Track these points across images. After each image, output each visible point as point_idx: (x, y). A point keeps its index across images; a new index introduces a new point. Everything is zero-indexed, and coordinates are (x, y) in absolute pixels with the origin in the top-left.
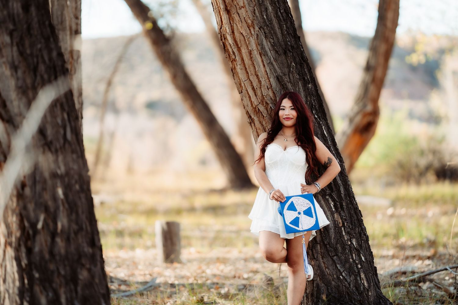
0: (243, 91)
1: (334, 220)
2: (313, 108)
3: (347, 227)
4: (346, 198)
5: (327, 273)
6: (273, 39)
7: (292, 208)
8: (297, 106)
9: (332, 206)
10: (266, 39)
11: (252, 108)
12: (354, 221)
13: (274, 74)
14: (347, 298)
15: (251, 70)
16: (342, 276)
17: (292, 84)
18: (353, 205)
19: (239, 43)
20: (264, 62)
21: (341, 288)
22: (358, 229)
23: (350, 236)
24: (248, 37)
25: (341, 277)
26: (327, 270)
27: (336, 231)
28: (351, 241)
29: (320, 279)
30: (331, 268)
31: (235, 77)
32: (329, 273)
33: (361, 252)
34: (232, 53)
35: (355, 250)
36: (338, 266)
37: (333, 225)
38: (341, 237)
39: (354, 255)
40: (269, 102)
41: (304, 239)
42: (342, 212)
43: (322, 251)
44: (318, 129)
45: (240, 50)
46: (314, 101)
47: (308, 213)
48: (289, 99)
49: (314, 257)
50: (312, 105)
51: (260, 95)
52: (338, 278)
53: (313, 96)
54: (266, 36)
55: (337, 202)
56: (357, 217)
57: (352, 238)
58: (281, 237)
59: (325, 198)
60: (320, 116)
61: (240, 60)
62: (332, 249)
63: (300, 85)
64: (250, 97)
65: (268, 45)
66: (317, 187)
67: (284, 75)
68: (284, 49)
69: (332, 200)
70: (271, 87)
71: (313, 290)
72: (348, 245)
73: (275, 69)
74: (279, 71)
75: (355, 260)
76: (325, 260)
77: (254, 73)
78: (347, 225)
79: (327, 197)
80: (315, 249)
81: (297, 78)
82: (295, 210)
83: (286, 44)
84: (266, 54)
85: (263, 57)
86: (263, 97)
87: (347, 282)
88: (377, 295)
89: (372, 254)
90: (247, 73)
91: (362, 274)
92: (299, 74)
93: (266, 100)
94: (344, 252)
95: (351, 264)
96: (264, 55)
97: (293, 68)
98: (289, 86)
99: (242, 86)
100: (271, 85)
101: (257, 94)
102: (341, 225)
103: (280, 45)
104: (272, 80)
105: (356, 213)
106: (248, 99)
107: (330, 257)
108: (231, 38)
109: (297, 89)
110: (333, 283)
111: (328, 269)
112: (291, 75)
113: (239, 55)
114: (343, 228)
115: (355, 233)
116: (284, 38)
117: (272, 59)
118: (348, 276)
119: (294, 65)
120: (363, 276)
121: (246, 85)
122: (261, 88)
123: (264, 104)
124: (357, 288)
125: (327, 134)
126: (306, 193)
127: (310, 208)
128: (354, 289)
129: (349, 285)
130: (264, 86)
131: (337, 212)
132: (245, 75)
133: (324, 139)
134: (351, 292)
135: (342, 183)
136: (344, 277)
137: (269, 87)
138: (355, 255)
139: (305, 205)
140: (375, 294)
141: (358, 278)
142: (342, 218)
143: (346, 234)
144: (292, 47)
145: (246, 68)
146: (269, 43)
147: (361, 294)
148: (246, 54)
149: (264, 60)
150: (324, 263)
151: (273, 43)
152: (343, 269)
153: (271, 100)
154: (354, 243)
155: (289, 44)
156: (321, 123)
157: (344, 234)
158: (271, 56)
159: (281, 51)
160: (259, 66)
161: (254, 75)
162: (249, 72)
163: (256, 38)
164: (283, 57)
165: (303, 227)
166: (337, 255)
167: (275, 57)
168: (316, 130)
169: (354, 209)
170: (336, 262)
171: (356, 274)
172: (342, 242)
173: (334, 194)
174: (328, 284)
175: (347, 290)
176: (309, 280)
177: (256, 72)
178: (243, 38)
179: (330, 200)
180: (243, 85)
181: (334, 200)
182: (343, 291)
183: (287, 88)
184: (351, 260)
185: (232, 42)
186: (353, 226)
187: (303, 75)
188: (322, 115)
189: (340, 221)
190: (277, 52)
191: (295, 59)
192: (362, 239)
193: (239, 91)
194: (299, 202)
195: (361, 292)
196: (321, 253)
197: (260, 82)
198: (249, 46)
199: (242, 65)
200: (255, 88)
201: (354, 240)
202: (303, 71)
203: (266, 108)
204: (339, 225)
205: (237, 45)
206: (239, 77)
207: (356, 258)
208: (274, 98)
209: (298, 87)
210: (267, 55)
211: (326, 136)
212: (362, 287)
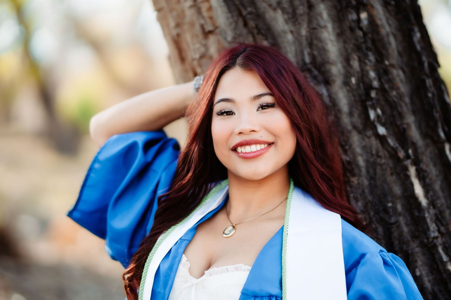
2: (371, 99)
17: (287, 13)
50: (369, 87)
70: (215, 28)
100: (214, 22)
125: (429, 195)
130: (192, 25)
133: (411, 214)
137: (208, 28)
156: (403, 154)
168: (378, 183)
209: (310, 22)
211: (419, 204)
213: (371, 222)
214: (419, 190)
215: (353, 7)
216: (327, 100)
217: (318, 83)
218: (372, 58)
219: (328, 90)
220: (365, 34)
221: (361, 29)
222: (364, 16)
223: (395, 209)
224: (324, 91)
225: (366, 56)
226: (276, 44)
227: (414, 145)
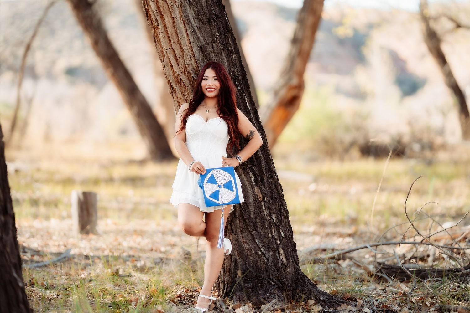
0: (165, 60)
1: (254, 195)
2: (236, 79)
3: (267, 201)
4: (267, 172)
5: (246, 248)
6: (197, 7)
7: (212, 180)
8: (220, 77)
9: (253, 180)
10: (190, 7)
11: (173, 77)
12: (274, 196)
13: (198, 43)
14: (265, 274)
15: (174, 39)
16: (261, 251)
17: (216, 54)
18: (273, 179)
19: (162, 10)
20: (188, 30)
21: (259, 263)
22: (278, 204)
23: (270, 211)
24: (172, 4)
25: (259, 252)
26: (245, 244)
27: (255, 206)
28: (270, 216)
29: (238, 253)
30: (249, 243)
31: (157, 46)
32: (247, 248)
33: (281, 227)
34: (154, 20)
35: (274, 225)
36: (257, 241)
37: (253, 199)
38: (260, 212)
39: (273, 230)
40: (191, 72)
41: (223, 213)
42: (262, 186)
43: (241, 225)
44: (241, 101)
45: (163, 17)
46: (238, 72)
47: (228, 186)
48: (212, 69)
49: (233, 231)
50: (236, 76)
51: (183, 65)
52: (257, 253)
53: (237, 67)
54: (190, 4)
55: (258, 176)
56: (278, 192)
57: (271, 213)
58: (201, 210)
59: (246, 171)
60: (243, 88)
61: (163, 28)
62: (252, 224)
63: (224, 55)
64: (172, 66)
65: (192, 14)
66: (239, 160)
67: (208, 45)
68: (208, 18)
70: (194, 56)
71: (230, 265)
72: (268, 220)
73: (198, 38)
74: (202, 40)
75: (274, 236)
76: (244, 235)
77: (176, 42)
78: (267, 199)
79: (248, 171)
80: (234, 223)
81: (220, 48)
82: (215, 183)
83: (211, 13)
84: (189, 23)
85: (187, 26)
86: (186, 67)
87: (266, 257)
88: (295, 272)
89: (292, 230)
90: (170, 41)
91: (281, 249)
92: (222, 44)
93: (188, 69)
94: (263, 227)
95: (270, 239)
96: (188, 24)
97: (217, 38)
98: (213, 56)
99: (164, 55)
100: (194, 54)
101: (179, 63)
102: (261, 199)
103: (205, 14)
104: (195, 49)
105: (276, 187)
106: (170, 68)
107: (249, 231)
108: (154, 4)
109: (221, 60)
110: (251, 258)
111: (247, 244)
112: (214, 45)
113: (162, 22)
114: (263, 203)
115: (275, 208)
116: (208, 7)
117: (196, 28)
118: (266, 251)
119: (218, 34)
120: (281, 252)
121: (168, 53)
122: (183, 57)
123: (186, 74)
124: (276, 263)
125: (250, 106)
126: (228, 166)
127: (230, 181)
128: (272, 264)
129: (268, 260)
130: (187, 55)
131: (257, 186)
132: (168, 43)
133: (246, 111)
134: (269, 268)
135: (264, 157)
136: (263, 252)
137: (192, 56)
138: (275, 230)
139: (226, 178)
140: (294, 271)
141: (277, 254)
142: (262, 193)
143: (266, 209)
144: (217, 16)
145: (169, 36)
146: (193, 12)
147: (279, 270)
148: (169, 22)
149: (187, 29)
150: (243, 238)
151: (197, 11)
152: (262, 244)
153: (193, 70)
154: (274, 218)
155: (214, 13)
156: (244, 95)
157: (264, 208)
158: (195, 25)
159: (205, 20)
160: (182, 35)
161: (177, 43)
162: (172, 40)
163: (180, 6)
164: (207, 26)
165: (223, 201)
166: (256, 230)
167: (198, 26)
169: (275, 183)
170: (255, 237)
171: (275, 249)
172: (262, 217)
173: (255, 168)
174: (246, 259)
175: (265, 266)
176: (227, 254)
177: (178, 41)
178: (166, 5)
179: (251, 174)
180: (165, 53)
181: (254, 174)
182: (261, 267)
183: (210, 58)
184: (270, 235)
185: (155, 9)
186: (273, 201)
187: (227, 46)
188: (245, 87)
189: (261, 195)
190: (201, 21)
191: (220, 29)
192: (282, 214)
193: (161, 60)
194: (220, 175)
195: (280, 268)
196: (240, 227)
197: (182, 51)
198: (172, 14)
199: (165, 33)
200: (178, 57)
201: (274, 215)
202: (227, 42)
203: (189, 78)
204: (259, 200)
205: (160, 12)
206: (161, 45)
207: (275, 233)
208: (196, 68)
209: (222, 58)
210: (191, 24)
211: (248, 108)
212: (280, 263)
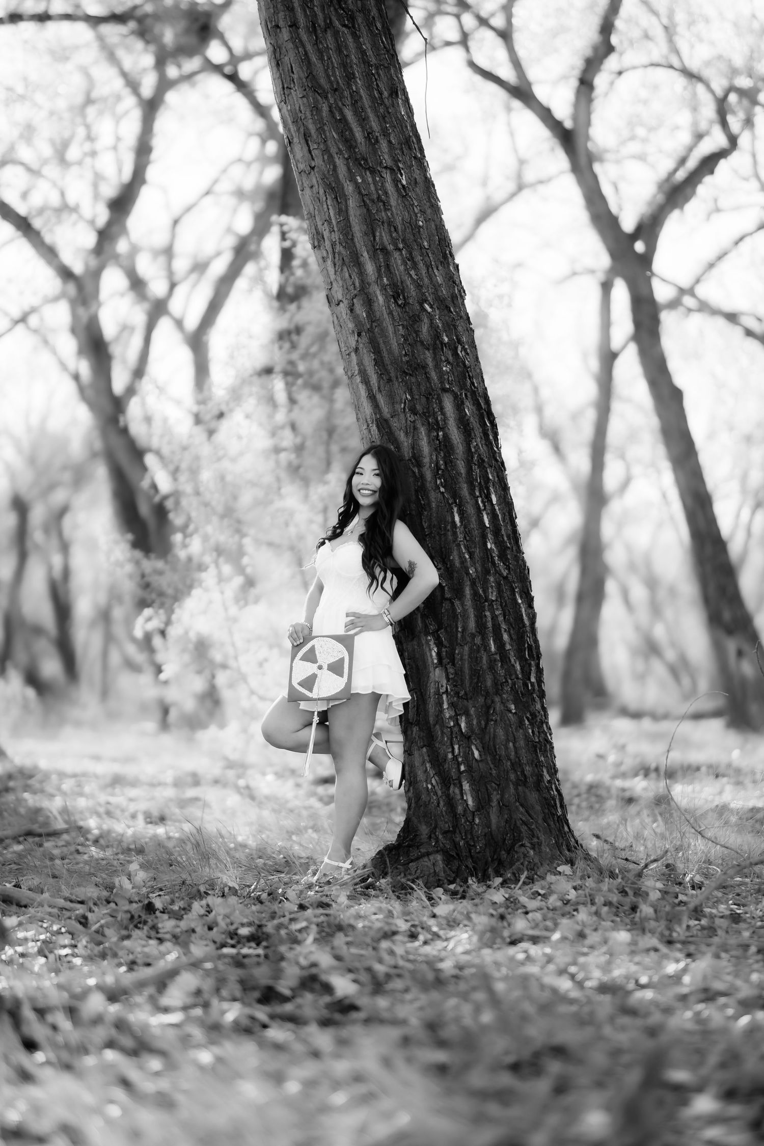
1: (435, 681)
2: (439, 475)
3: (452, 693)
6: (376, 353)
9: (434, 654)
12: (477, 684)
13: (374, 416)
16: (432, 784)
23: (458, 711)
25: (429, 786)
27: (435, 701)
28: (456, 721)
30: (422, 768)
33: (474, 741)
35: (459, 737)
38: (442, 713)
42: (449, 666)
47: (337, 667)
50: (438, 468)
55: (444, 646)
57: (460, 715)
59: (426, 639)
62: (423, 735)
63: (423, 433)
65: (371, 365)
67: (392, 417)
69: (435, 643)
72: (450, 727)
74: (384, 409)
75: (456, 756)
78: (452, 690)
79: (429, 638)
82: (314, 661)
87: (438, 796)
91: (467, 782)
94: (442, 740)
95: (450, 762)
97: (405, 403)
102: (443, 690)
104: (374, 427)
110: (423, 797)
112: (402, 416)
114: (444, 696)
116: (399, 350)
117: (377, 389)
118: (440, 785)
119: (409, 397)
120: (466, 786)
124: (452, 807)
127: (342, 659)
128: (444, 809)
129: (440, 801)
131: (440, 666)
136: (434, 787)
138: (460, 746)
139: (335, 653)
140: (503, 824)
141: (458, 790)
142: (447, 678)
143: (449, 708)
147: (458, 819)
152: (434, 772)
154: (463, 725)
155: (406, 359)
156: (451, 501)
157: (445, 706)
158: (376, 385)
164: (396, 384)
166: (429, 745)
170: (426, 759)
171: (455, 781)
173: (442, 633)
179: (432, 643)
181: (439, 644)
184: (450, 756)
187: (429, 416)
189: (444, 683)
191: (420, 387)
194: (326, 647)
195: (459, 816)
201: (464, 718)
202: (431, 408)
204: (440, 690)
207: (459, 752)
209: (413, 437)
212: (460, 808)
213: (431, 533)
214: (457, 519)
215: (435, 429)
216: (417, 474)
217: (414, 467)
218: (442, 454)
219: (419, 470)
220: (440, 443)
221: (439, 440)
222: (441, 433)
223: (445, 528)
224: (416, 470)
225: (439, 453)
226: (398, 447)
227: (460, 498)
